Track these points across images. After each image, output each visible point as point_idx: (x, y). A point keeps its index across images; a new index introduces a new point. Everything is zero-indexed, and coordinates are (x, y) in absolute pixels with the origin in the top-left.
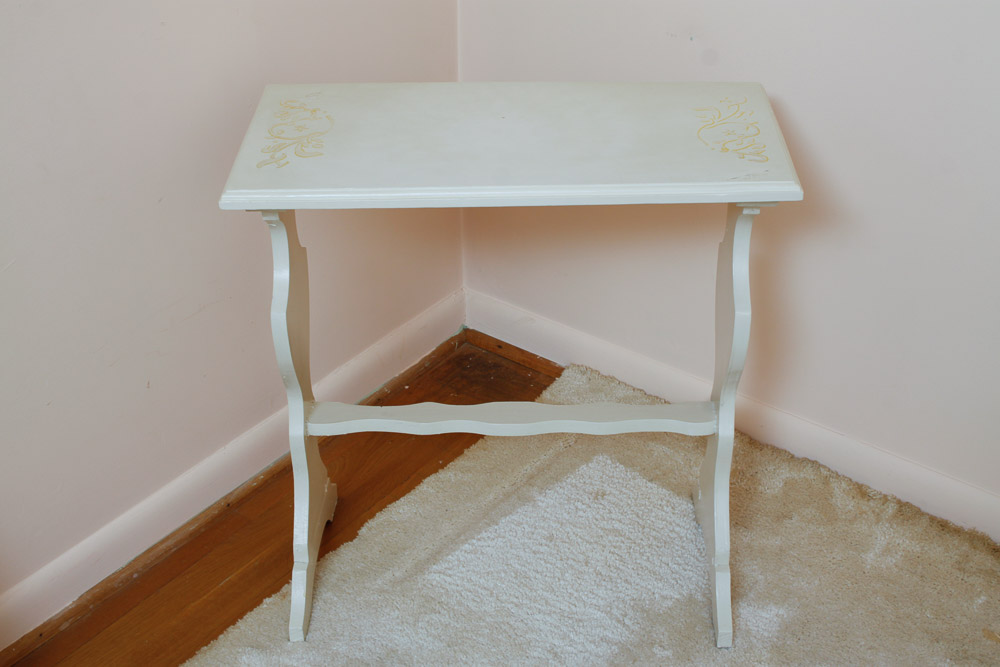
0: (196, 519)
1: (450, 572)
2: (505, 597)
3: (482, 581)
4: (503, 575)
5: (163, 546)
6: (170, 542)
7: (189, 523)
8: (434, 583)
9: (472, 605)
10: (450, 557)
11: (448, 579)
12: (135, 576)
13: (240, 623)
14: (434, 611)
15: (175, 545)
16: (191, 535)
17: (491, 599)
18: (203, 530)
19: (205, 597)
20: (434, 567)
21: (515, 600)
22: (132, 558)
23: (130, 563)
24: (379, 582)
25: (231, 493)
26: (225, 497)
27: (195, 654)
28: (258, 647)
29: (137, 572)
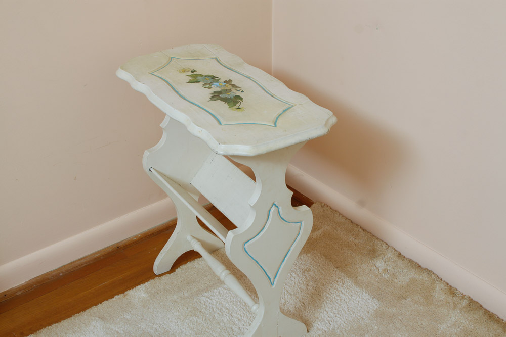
0: (99, 252)
1: (212, 298)
2: (235, 315)
3: (227, 305)
4: (239, 303)
5: (79, 262)
6: (83, 261)
7: (95, 253)
8: (202, 301)
9: (216, 315)
10: (215, 290)
11: (210, 301)
12: (61, 275)
13: (99, 305)
14: (196, 315)
15: (85, 263)
16: (95, 259)
17: (227, 314)
18: (102, 258)
19: (90, 290)
20: (205, 293)
21: (240, 317)
22: (61, 265)
23: (60, 268)
24: (175, 297)
25: (121, 242)
26: (118, 243)
27: (71, 316)
28: (103, 319)
29: (62, 273)
